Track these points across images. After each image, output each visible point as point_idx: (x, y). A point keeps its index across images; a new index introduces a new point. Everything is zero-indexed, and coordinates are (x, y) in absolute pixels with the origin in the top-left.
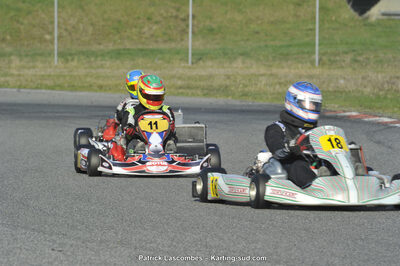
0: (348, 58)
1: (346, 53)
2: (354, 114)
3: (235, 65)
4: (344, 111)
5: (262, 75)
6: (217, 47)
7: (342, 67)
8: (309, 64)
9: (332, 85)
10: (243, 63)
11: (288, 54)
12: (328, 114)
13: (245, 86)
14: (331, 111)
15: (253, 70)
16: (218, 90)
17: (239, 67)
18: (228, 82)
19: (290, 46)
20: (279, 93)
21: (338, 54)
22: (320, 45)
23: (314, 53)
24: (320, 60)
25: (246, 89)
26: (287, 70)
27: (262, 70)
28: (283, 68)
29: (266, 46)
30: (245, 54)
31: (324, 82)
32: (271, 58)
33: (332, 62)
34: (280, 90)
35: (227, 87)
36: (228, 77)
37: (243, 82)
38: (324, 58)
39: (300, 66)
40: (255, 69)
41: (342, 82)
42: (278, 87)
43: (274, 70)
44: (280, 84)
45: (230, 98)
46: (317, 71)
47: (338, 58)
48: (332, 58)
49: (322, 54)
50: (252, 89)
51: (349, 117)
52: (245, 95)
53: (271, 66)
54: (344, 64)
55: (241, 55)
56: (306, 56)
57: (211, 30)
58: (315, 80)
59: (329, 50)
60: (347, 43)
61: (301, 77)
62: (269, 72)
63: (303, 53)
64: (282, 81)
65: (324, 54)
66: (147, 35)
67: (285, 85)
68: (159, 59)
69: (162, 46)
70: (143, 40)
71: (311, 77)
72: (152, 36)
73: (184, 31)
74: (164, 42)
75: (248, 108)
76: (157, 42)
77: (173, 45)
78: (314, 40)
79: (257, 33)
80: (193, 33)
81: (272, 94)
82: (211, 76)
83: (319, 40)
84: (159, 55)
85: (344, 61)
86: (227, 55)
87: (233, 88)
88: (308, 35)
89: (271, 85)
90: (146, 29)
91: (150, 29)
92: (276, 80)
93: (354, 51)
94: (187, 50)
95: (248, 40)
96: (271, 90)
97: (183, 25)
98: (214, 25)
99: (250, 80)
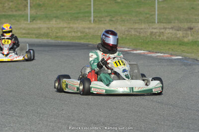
0: (108, 19)
1: (106, 16)
3: (51, 23)
5: (66, 27)
6: (43, 13)
7: (105, 24)
8: (88, 22)
9: (100, 32)
10: (56, 21)
11: (78, 17)
13: (57, 33)
16: (43, 35)
17: (53, 23)
18: (48, 31)
19: (79, 13)
20: (73, 37)
21: (101, 17)
22: (94, 12)
23: (91, 16)
24: (94, 20)
25: (58, 35)
26: (77, 25)
27: (65, 25)
29: (67, 13)
30: (57, 17)
31: (96, 31)
32: (70, 19)
33: (100, 21)
34: (75, 35)
35: (48, 33)
36: (48, 28)
37: (56, 31)
38: (96, 19)
39: (84, 23)
40: (62, 24)
42: (73, 33)
43: (71, 25)
44: (74, 32)
45: (49, 39)
46: (92, 25)
47: (102, 19)
48: (100, 19)
52: (57, 37)
53: (69, 23)
54: (105, 22)
55: (55, 17)
56: (87, 18)
57: (39, 5)
58: (91, 30)
59: (98, 15)
60: (107, 12)
61: (84, 28)
62: (69, 26)
63: (86, 16)
64: (75, 30)
65: (96, 17)
66: (7, 8)
67: (77, 32)
68: (13, 20)
69: (15, 13)
70: (5, 10)
71: (89, 28)
72: (10, 8)
73: (26, 6)
74: (16, 11)
75: (59, 44)
76: (12, 11)
77: (20, 12)
78: (91, 10)
79: (63, 6)
80: (30, 6)
81: (70, 37)
82: (40, 28)
83: (93, 10)
84: (14, 18)
85: (106, 21)
86: (47, 18)
87: (51, 34)
88: (88, 8)
89: (70, 33)
90: (6, 5)
91: (8, 4)
92: (72, 30)
93: (110, 15)
94: (28, 15)
95: (58, 10)
96: (70, 35)
97: (25, 2)
98: (41, 3)
99: (59, 30)
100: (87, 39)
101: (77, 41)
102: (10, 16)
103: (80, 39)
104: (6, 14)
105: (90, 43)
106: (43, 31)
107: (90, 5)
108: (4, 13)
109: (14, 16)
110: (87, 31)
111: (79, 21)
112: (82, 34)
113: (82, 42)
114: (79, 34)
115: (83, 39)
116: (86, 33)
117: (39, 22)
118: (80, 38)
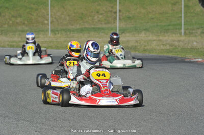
0: (199, 31)
1: (198, 29)
2: (200, 60)
3: (141, 35)
4: (195, 59)
5: (155, 40)
6: (132, 26)
7: (196, 36)
8: (179, 35)
9: (190, 45)
10: (145, 34)
11: (168, 30)
12: (186, 60)
13: (145, 46)
14: (188, 59)
15: (150, 38)
16: (131, 48)
17: (143, 36)
18: (136, 44)
19: (169, 25)
20: (162, 50)
21: (193, 29)
22: (184, 25)
23: (181, 29)
24: (185, 32)
25: (146, 48)
26: (167, 38)
27: (155, 38)
28: (165, 36)
29: (157, 25)
30: (146, 30)
31: (186, 44)
32: (159, 32)
33: (191, 34)
34: (163, 48)
35: (135, 46)
36: (137, 42)
37: (144, 44)
38: (187, 32)
39: (174, 35)
40: (151, 37)
41: (195, 43)
42: (162, 46)
43: (161, 38)
44: (163, 45)
45: (137, 52)
46: (183, 38)
47: (194, 31)
48: (191, 31)
49: (185, 30)
50: (149, 47)
51: (197, 61)
52: (145, 50)
53: (159, 36)
54: (196, 34)
55: (144, 30)
56: (177, 30)
57: (129, 18)
58: (181, 43)
59: (189, 27)
60: (199, 24)
61: (174, 41)
62: (158, 39)
63: (176, 29)
64: (164, 43)
65: (187, 29)
66: (96, 21)
67: (166, 45)
68: (102, 33)
69: (104, 26)
70: (95, 23)
71: (179, 41)
72: (99, 21)
73: (115, 18)
74: (105, 24)
75: (146, 57)
76: (102, 24)
77: (110, 25)
78: (182, 22)
79: (153, 19)
80: (120, 19)
81: (159, 50)
82: (128, 41)
83: (184, 22)
84: (102, 31)
85: (197, 33)
86: (137, 30)
87: (139, 47)
88: (178, 20)
89: (158, 46)
90: (96, 17)
91: (98, 17)
92: (161, 43)
93: (202, 27)
94: (117, 28)
95: (148, 22)
96: (159, 48)
97: (115, 15)
98: (131, 15)
99: (148, 43)
100: (176, 52)
101: (166, 54)
102: (99, 29)
103: (168, 53)
104: (95, 27)
105: (179, 56)
106: (130, 44)
107: (181, 17)
108: (93, 26)
109: (103, 29)
110: (177, 43)
111: (169, 34)
112: (171, 47)
113: (170, 55)
114: (168, 47)
115: (171, 52)
116: (176, 46)
117: (128, 34)
118: (169, 51)
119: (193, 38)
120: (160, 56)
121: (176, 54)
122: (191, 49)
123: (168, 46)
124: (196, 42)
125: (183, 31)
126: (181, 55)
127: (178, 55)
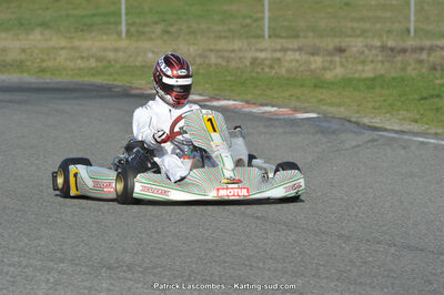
0: (158, 29)
1: (156, 23)
3: (31, 37)
5: (62, 48)
6: (12, 16)
7: (151, 39)
8: (115, 36)
9: (140, 59)
10: (42, 34)
11: (92, 25)
12: (133, 92)
13: (43, 61)
14: (137, 88)
15: (53, 43)
16: (12, 65)
17: (36, 39)
18: (23, 57)
19: (94, 15)
20: (80, 69)
21: (145, 25)
22: (127, 14)
23: (120, 23)
24: (128, 31)
25: (44, 65)
26: (89, 43)
27: (63, 43)
28: (85, 39)
29: (68, 16)
30: (44, 25)
31: (130, 56)
32: (73, 30)
33: (141, 34)
34: (82, 66)
35: (22, 61)
36: (24, 51)
37: (41, 56)
38: (133, 29)
39: (105, 37)
40: (57, 41)
41: (150, 55)
42: (79, 61)
43: (76, 43)
44: (82, 58)
45: (25, 74)
46: (124, 43)
47: (147, 29)
48: (141, 29)
49: (129, 25)
50: (50, 64)
52: (43, 70)
53: (71, 38)
54: (153, 36)
55: (40, 25)
56: (112, 26)
58: (121, 54)
59: (137, 20)
60: (157, 12)
61: (105, 50)
62: (70, 45)
63: (110, 23)
64: (84, 54)
65: (132, 25)
67: (88, 60)
71: (116, 50)
78: (120, 9)
81: (73, 70)
82: (4, 50)
83: (126, 8)
85: (154, 32)
86: (23, 26)
87: (28, 63)
88: (113, 3)
89: (71, 60)
92: (77, 54)
93: (164, 21)
95: (48, 9)
96: (71, 64)
99: (48, 54)
100: (111, 74)
101: (88, 79)
103: (93, 75)
105: (116, 83)
106: (10, 57)
110: (111, 55)
111: (93, 34)
112: (99, 64)
113: (98, 80)
114: (93, 63)
115: (101, 73)
116: (109, 62)
117: (3, 35)
118: (94, 72)
119: (147, 45)
120: (76, 83)
121: (111, 78)
122: (143, 67)
123: (92, 60)
124: (153, 52)
125: (123, 28)
126: (121, 81)
127: (115, 80)
